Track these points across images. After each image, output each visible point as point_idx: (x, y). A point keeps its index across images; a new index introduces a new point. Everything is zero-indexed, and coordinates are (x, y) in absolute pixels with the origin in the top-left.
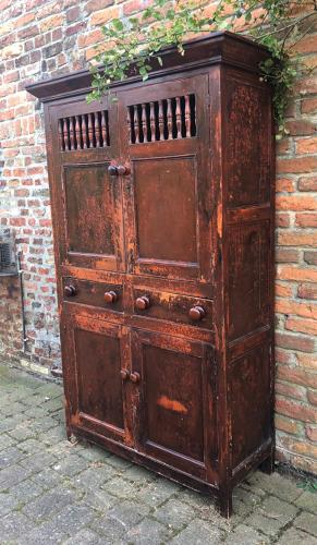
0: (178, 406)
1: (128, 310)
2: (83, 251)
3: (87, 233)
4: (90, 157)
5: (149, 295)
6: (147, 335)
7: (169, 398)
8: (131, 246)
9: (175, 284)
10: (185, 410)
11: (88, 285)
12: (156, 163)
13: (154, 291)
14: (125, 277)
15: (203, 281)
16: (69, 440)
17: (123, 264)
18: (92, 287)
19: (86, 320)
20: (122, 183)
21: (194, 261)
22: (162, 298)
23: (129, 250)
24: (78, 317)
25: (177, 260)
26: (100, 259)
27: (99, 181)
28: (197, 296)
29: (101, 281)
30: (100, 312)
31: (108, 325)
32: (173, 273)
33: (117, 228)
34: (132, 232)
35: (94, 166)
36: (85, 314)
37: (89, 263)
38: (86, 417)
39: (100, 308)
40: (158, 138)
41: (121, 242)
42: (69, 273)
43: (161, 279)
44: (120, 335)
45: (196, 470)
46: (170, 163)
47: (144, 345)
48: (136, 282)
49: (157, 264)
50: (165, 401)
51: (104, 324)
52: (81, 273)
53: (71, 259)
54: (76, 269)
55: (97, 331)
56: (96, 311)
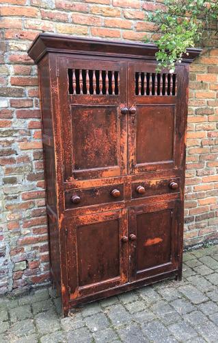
0: (157, 240)
1: (128, 198)
2: (88, 168)
3: (93, 155)
4: (101, 101)
5: (143, 184)
6: (141, 208)
7: (152, 238)
8: (132, 158)
9: (161, 174)
10: (161, 240)
11: (92, 191)
12: (152, 108)
13: (146, 181)
14: (126, 178)
15: (176, 168)
16: (66, 316)
17: (125, 170)
18: (96, 191)
19: (89, 217)
20: (127, 119)
21: (172, 159)
22: (151, 184)
23: (130, 160)
24: (81, 218)
25: (161, 161)
26: (106, 170)
27: (107, 117)
28: (172, 177)
29: (106, 185)
30: (103, 207)
31: (110, 213)
32: (160, 168)
33: (122, 148)
34: (133, 149)
35: (104, 107)
36: (90, 212)
37: (95, 175)
38: (85, 287)
39: (103, 204)
40: (153, 94)
41: (125, 156)
42: (74, 186)
43: (151, 173)
44: (120, 216)
45: (167, 268)
46: (160, 108)
47: (138, 215)
48: (134, 179)
49: (149, 166)
50: (149, 242)
51: (106, 214)
52: (86, 184)
53: (76, 176)
54: (81, 182)
55: (100, 220)
56: (100, 207)
